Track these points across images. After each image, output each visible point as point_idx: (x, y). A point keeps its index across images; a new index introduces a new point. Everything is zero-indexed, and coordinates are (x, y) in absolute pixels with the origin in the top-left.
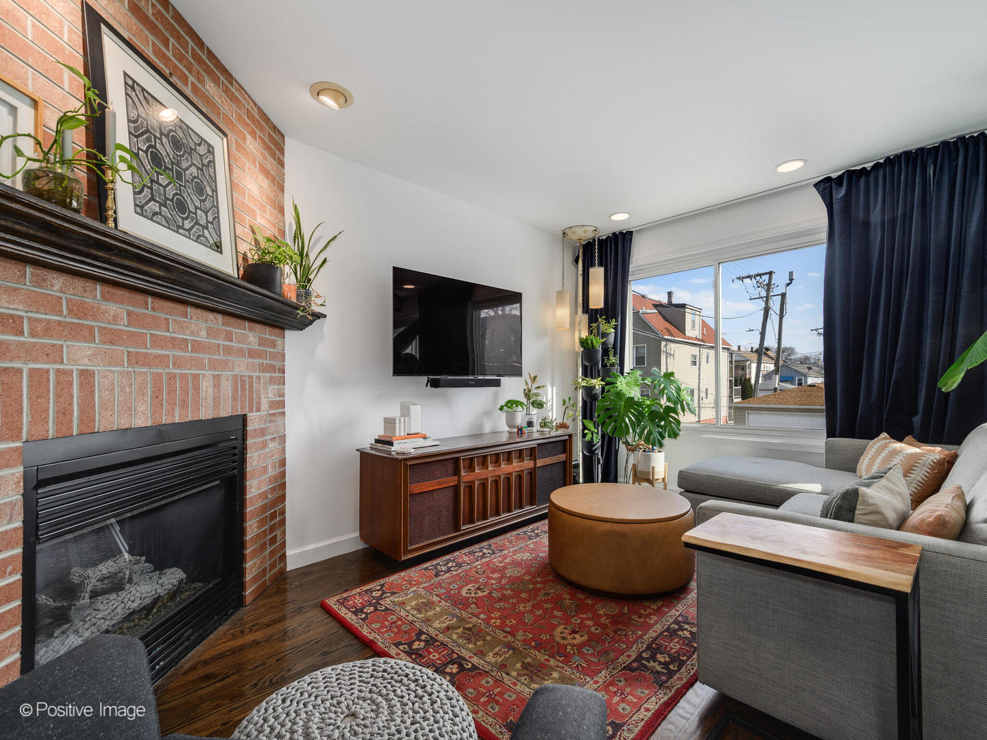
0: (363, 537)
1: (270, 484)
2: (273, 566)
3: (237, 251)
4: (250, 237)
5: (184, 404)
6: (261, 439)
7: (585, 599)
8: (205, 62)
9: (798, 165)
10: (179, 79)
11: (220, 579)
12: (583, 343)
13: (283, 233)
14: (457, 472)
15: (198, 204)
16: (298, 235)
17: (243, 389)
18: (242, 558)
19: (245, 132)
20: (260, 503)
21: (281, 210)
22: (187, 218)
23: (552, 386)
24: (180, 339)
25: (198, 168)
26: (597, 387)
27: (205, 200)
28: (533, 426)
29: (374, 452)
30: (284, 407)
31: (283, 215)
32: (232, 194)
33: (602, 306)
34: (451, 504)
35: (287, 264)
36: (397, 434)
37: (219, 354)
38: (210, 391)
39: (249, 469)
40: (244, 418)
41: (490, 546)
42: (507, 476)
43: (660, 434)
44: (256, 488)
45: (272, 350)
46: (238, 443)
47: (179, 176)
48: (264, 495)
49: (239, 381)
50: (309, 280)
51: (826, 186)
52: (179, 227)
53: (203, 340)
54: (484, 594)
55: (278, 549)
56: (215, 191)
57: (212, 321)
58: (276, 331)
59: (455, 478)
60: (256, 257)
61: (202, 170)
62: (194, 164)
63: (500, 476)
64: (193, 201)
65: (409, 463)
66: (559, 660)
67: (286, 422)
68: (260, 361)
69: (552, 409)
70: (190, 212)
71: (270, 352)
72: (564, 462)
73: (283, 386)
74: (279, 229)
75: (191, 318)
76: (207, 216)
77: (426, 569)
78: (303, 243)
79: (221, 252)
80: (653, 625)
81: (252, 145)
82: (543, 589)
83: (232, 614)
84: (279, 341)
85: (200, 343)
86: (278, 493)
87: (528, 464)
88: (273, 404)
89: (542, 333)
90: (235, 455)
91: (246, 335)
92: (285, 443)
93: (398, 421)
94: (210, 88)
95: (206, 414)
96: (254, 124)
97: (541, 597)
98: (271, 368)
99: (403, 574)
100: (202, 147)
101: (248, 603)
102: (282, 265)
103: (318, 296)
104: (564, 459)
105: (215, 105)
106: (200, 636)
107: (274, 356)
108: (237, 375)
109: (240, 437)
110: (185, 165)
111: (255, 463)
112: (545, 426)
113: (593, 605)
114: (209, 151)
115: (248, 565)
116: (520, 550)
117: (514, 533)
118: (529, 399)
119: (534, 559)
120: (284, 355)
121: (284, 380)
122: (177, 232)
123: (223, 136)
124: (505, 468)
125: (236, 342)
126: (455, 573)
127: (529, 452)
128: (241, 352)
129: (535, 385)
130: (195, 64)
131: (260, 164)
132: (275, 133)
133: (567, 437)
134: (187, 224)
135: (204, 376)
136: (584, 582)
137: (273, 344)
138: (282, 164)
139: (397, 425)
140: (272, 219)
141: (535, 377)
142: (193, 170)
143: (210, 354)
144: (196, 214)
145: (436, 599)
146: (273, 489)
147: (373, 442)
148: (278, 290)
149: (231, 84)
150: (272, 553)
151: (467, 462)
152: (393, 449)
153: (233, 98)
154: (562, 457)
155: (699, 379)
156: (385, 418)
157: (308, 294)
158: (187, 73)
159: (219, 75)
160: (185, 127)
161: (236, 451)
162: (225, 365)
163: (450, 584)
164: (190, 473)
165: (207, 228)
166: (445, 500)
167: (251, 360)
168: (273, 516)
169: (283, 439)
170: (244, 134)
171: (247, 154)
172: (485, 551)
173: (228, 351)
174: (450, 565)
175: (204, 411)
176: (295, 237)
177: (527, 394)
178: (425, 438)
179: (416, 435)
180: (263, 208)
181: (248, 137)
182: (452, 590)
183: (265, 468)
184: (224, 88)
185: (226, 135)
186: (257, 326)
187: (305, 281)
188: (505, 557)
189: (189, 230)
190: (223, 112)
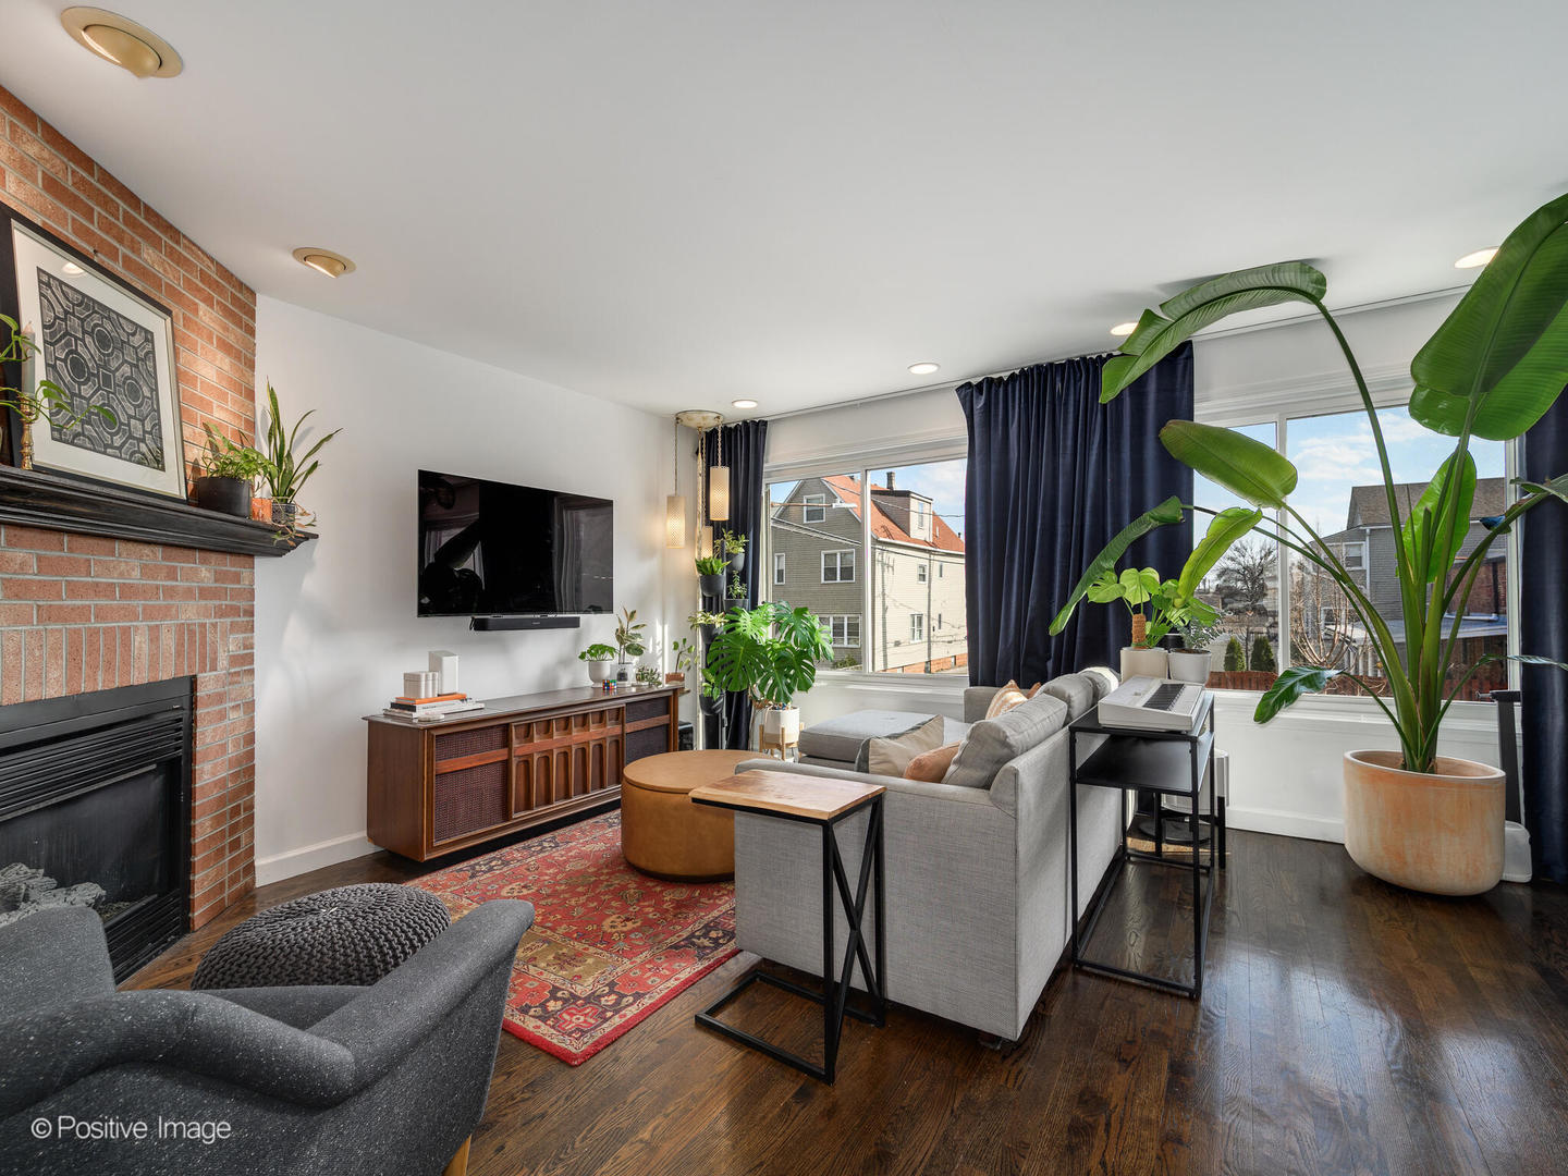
0: (373, 837)
1: (230, 768)
2: (233, 880)
3: (184, 461)
4: (204, 439)
5: (109, 665)
6: (217, 708)
7: (654, 887)
8: (142, 224)
9: (932, 369)
10: (106, 255)
11: (156, 896)
12: (701, 566)
13: (251, 425)
14: (506, 743)
15: (131, 412)
16: (275, 429)
17: (192, 642)
18: (189, 868)
19: (197, 301)
20: (216, 794)
21: (251, 395)
22: (117, 433)
23: (663, 624)
24: (106, 583)
25: (132, 365)
26: (718, 626)
27: (141, 404)
28: (626, 680)
29: (389, 721)
30: (252, 662)
31: (253, 400)
32: (178, 386)
33: (727, 518)
34: (498, 785)
35: (259, 473)
36: (423, 696)
37: (158, 599)
38: (145, 647)
39: (199, 747)
40: (193, 681)
41: (554, 838)
42: (581, 746)
43: (788, 685)
44: (209, 774)
45: (232, 586)
46: (184, 714)
47: (107, 379)
48: (221, 783)
49: (187, 634)
50: (292, 491)
51: (967, 392)
52: (106, 446)
53: (135, 581)
54: (530, 892)
55: (242, 856)
56: (154, 390)
57: (148, 556)
58: (242, 559)
59: (505, 751)
60: (213, 467)
61: (137, 366)
62: (126, 361)
63: (570, 746)
64: (124, 408)
65: (435, 733)
66: (599, 948)
67: (255, 682)
68: (217, 603)
69: (663, 655)
70: (122, 424)
71: (232, 589)
72: (668, 726)
73: (250, 635)
74: (247, 421)
75: (120, 555)
76: (143, 425)
77: (461, 870)
78: (282, 441)
79: (163, 469)
80: (720, 905)
81: (207, 316)
82: (607, 881)
83: (173, 942)
84: (245, 573)
85: (132, 586)
86: (244, 781)
87: (612, 729)
88: (235, 660)
89: (646, 551)
90: (180, 729)
91: (196, 569)
92: (253, 711)
93: (423, 679)
94: (149, 256)
95: (139, 677)
96: (209, 288)
97: (601, 889)
98: (235, 611)
99: (425, 878)
100: (137, 336)
101: (197, 928)
102: (250, 478)
103: (304, 513)
104: (667, 722)
105: (155, 275)
106: (129, 966)
107: (236, 595)
108: (183, 624)
109: (186, 705)
110: (114, 364)
111: (208, 740)
112: (643, 679)
113: (661, 892)
114: (147, 340)
115: (198, 877)
116: (593, 841)
117: (591, 821)
118: (621, 644)
119: (608, 849)
120: (252, 592)
121: (253, 626)
122: (105, 453)
123: (164, 315)
124: (577, 735)
125: (181, 581)
126: (498, 872)
127: (615, 714)
128: (189, 594)
129: (632, 624)
130: (128, 231)
131: (219, 339)
132: (241, 292)
133: (671, 693)
134: (118, 441)
135: (137, 628)
136: (652, 867)
137: (237, 578)
138: (251, 331)
139: (423, 683)
140: (235, 409)
141: (633, 613)
142: (126, 369)
143: (145, 600)
144: (129, 425)
145: (465, 902)
146: (236, 776)
147: (389, 707)
148: (244, 511)
149: (178, 243)
150: (233, 863)
151: (522, 731)
152: (415, 715)
153: (180, 261)
154: (664, 719)
155: (929, 600)
156: (405, 675)
157: (290, 510)
158: (118, 246)
159: (160, 235)
160: (115, 317)
161: (181, 725)
162: (166, 612)
163: (489, 884)
164: (113, 755)
165: (143, 440)
166: (492, 780)
167: (203, 603)
168: (235, 811)
169: (250, 706)
170: (196, 304)
171: (199, 330)
172: (546, 844)
173: (170, 593)
174: (493, 863)
175: (137, 673)
176: (270, 433)
177: (621, 635)
178: (463, 699)
179: (452, 696)
180: (222, 396)
181: (202, 306)
182: (488, 891)
183: (224, 747)
184: (168, 250)
185: (168, 312)
186: (213, 557)
187: (284, 494)
188: (570, 850)
189: (120, 448)
190: (166, 283)
